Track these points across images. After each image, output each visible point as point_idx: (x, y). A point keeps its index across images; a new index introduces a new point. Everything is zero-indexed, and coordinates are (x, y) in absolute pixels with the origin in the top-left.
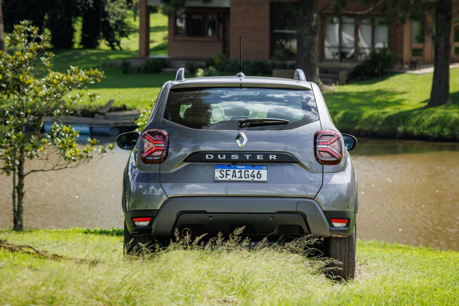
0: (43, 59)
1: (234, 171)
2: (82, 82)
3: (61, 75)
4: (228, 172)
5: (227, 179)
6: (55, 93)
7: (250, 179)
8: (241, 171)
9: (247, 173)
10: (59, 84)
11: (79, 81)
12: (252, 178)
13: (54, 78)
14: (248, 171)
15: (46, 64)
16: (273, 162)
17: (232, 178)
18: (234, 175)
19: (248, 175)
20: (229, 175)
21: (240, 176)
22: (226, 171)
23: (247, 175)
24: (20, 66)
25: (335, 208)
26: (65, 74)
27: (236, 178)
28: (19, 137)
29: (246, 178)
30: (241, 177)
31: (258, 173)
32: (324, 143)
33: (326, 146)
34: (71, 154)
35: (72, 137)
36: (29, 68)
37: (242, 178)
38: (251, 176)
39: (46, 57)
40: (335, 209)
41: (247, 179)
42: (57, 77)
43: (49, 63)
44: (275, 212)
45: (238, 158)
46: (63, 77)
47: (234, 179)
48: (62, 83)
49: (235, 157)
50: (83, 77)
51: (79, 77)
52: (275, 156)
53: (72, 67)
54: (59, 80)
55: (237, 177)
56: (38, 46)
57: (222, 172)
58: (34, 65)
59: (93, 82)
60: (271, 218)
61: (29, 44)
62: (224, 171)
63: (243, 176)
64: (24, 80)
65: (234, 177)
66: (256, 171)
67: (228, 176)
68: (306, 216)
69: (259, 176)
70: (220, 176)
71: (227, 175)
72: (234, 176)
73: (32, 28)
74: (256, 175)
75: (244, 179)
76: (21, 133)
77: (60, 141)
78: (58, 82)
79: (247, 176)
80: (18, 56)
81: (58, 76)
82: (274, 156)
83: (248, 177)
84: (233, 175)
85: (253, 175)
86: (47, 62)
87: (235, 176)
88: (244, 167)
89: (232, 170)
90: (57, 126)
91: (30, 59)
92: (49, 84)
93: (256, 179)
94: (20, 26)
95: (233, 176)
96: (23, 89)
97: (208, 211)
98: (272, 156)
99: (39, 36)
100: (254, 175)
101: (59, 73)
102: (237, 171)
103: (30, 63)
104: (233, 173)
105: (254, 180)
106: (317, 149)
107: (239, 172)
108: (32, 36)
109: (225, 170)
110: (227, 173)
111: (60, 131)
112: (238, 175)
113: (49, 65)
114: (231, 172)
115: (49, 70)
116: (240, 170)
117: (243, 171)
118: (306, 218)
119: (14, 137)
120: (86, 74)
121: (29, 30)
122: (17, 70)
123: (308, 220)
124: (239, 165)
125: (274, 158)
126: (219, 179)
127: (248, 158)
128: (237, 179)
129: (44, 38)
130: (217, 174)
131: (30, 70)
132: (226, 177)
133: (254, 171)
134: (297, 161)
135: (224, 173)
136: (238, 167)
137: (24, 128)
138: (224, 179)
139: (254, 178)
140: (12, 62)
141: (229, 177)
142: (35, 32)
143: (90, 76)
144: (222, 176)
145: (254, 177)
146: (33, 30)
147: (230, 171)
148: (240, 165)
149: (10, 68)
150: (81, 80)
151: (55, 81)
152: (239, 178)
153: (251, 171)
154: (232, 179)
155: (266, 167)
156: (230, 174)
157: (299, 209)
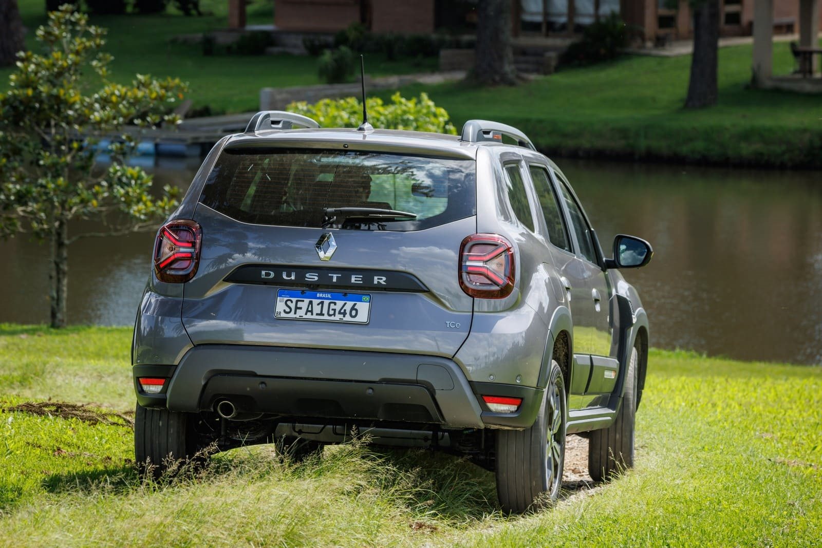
0: (94, 63)
1: (311, 303)
2: (155, 99)
3: (124, 90)
4: (299, 303)
5: (297, 316)
6: (114, 118)
7: (338, 317)
8: (322, 303)
9: (332, 306)
10: (121, 103)
11: (151, 98)
12: (341, 316)
13: (113, 94)
14: (335, 304)
15: (101, 73)
16: (379, 288)
17: (306, 314)
18: (310, 309)
19: (335, 310)
20: (300, 308)
21: (319, 312)
22: (297, 301)
23: (332, 310)
24: (60, 74)
25: (492, 377)
26: (129, 87)
27: (312, 314)
28: (58, 186)
29: (329, 315)
30: (321, 314)
31: (353, 308)
32: (478, 258)
33: (481, 264)
34: (139, 211)
35: (141, 184)
36: (74, 78)
37: (323, 315)
38: (340, 313)
39: (100, 60)
40: (491, 379)
41: (332, 318)
42: (117, 93)
43: (104, 69)
44: (377, 379)
45: (316, 278)
46: (126, 93)
47: (309, 316)
48: (125, 102)
49: (312, 277)
50: (157, 92)
51: (151, 92)
52: (384, 279)
53: (140, 77)
54: (119, 97)
55: (314, 313)
56: (88, 44)
57: (289, 303)
58: (81, 74)
59: (173, 100)
60: (370, 391)
61: (73, 41)
62: (292, 302)
63: (325, 311)
64: (67, 96)
65: (309, 314)
66: (350, 304)
67: (298, 310)
68: (434, 390)
69: (354, 313)
70: (284, 311)
71: (297, 308)
72: (309, 311)
73: (77, 15)
74: (348, 312)
75: (326, 317)
76: (61, 179)
77: (122, 191)
78: (119, 99)
79: (331, 312)
80: (57, 59)
81: (119, 90)
82: (382, 279)
83: (334, 314)
84: (308, 308)
85: (342, 311)
86: (101, 68)
87: (312, 312)
88: (329, 296)
89: (307, 301)
90: (118, 168)
91: (75, 64)
92: (105, 102)
93: (348, 318)
94: (59, 14)
95: (307, 311)
96: (65, 110)
97: (259, 373)
98: (378, 279)
99: (87, 28)
100: (345, 310)
101: (119, 87)
102: (315, 302)
103: (76, 71)
104: (309, 306)
105: (345, 319)
106: (464, 269)
107: (318, 304)
108: (78, 28)
109: (294, 300)
110: (298, 306)
111: (123, 175)
112: (317, 309)
113: (105, 74)
114: (304, 304)
115: (104, 80)
116: (320, 301)
117: (326, 302)
118: (435, 392)
119: (51, 186)
120: (162, 87)
121: (73, 19)
122: (55, 81)
123: (437, 397)
124: (320, 292)
125: (381, 281)
126: (283, 315)
127: (335, 280)
128: (315, 317)
129: (96, 31)
130: (280, 306)
131: (76, 80)
132: (295, 313)
133: (345, 304)
134: (426, 289)
135: (293, 306)
136: (318, 295)
137: (66, 170)
138: (292, 315)
139: (344, 316)
140: (48, 69)
141: (301, 313)
142: (83, 22)
143: (167, 89)
144: (288, 310)
145: (344, 314)
146: (80, 20)
147: (303, 301)
148: (323, 292)
149: (45, 79)
150: (154, 95)
151: (114, 99)
152: (317, 314)
153: (340, 304)
154: (305, 317)
155: (368, 298)
156: (303, 307)
157: (421, 377)
